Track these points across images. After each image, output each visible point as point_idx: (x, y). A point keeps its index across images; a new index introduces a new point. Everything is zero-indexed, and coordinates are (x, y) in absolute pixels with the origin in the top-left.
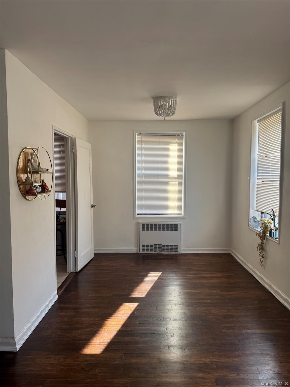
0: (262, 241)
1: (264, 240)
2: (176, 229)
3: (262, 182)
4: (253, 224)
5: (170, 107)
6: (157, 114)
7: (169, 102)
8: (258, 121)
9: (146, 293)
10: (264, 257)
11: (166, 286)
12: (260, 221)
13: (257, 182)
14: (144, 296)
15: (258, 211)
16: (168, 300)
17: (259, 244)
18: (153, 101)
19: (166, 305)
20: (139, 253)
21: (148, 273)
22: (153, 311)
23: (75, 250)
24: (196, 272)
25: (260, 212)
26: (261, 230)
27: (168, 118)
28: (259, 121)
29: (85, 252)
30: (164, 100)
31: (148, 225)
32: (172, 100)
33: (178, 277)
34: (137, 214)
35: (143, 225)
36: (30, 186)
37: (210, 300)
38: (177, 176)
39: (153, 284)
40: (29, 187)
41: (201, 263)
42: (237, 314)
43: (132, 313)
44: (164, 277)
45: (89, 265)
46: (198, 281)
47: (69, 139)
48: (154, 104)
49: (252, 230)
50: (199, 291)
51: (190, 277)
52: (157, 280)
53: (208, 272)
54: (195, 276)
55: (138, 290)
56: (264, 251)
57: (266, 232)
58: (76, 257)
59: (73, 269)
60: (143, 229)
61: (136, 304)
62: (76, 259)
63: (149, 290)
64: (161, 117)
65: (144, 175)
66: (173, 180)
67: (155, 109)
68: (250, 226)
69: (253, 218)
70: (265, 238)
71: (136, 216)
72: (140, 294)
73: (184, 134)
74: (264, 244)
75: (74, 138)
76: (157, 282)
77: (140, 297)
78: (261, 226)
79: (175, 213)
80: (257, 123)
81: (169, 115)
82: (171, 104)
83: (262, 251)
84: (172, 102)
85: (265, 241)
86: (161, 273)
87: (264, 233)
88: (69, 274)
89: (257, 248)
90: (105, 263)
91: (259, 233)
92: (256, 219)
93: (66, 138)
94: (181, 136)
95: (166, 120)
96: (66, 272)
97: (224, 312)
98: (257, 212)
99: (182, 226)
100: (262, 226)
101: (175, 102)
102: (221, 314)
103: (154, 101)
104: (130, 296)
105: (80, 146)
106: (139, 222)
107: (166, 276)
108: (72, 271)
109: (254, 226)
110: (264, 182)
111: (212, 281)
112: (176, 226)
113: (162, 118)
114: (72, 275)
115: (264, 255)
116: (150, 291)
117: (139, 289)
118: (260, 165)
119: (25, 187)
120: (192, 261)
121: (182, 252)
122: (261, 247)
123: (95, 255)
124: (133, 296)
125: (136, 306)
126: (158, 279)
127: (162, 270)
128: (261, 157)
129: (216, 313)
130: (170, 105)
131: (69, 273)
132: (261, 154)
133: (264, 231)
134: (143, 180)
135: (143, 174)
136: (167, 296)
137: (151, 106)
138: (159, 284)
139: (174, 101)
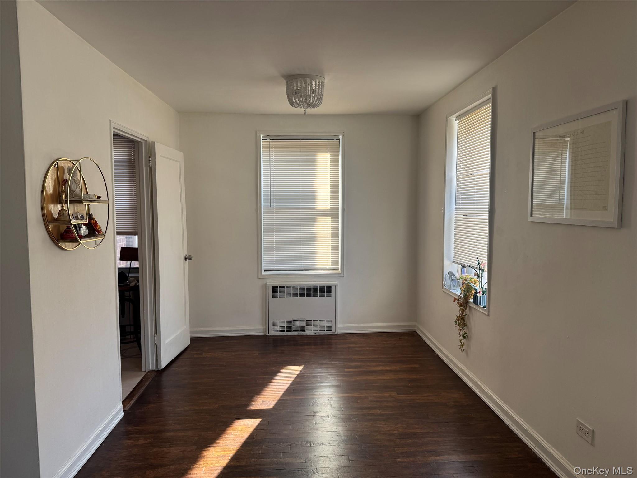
0: (463, 311)
1: (466, 309)
2: (329, 294)
3: (463, 216)
4: (449, 284)
5: (313, 93)
6: (292, 103)
7: (311, 83)
8: (456, 117)
9: (275, 402)
10: (467, 337)
11: (310, 389)
12: (458, 279)
13: (456, 215)
14: (271, 406)
15: (457, 263)
16: (311, 412)
17: (458, 316)
18: (285, 81)
19: (307, 420)
20: (268, 335)
21: (281, 369)
22: (285, 432)
23: (156, 334)
24: (359, 364)
25: (460, 264)
26: (461, 294)
27: (310, 111)
28: (458, 118)
29: (173, 337)
30: (302, 80)
31: (282, 288)
32: (316, 82)
33: (330, 372)
34: (265, 271)
35: (275, 289)
36: (67, 225)
37: (379, 410)
38: (329, 207)
39: (288, 386)
40: (66, 228)
41: (368, 349)
42: (422, 432)
43: (250, 436)
44: (308, 373)
45: (181, 357)
46: (360, 378)
47: (143, 143)
48: (286, 87)
49: (447, 294)
50: (362, 396)
51: (349, 372)
52: (294, 379)
53: (378, 364)
54: (357, 370)
55: (261, 397)
56: (466, 327)
57: (468, 297)
58: (157, 345)
59: (152, 364)
60: (275, 295)
61: (257, 421)
62: (157, 348)
63: (280, 396)
64: (299, 108)
65: (275, 206)
66: (324, 213)
67: (288, 95)
68: (444, 287)
69: (449, 274)
70: (468, 306)
71: (263, 273)
72: (264, 403)
73: (341, 137)
74: (467, 316)
75: (152, 142)
76: (294, 383)
77: (265, 408)
78: (461, 286)
79: (328, 267)
80: (456, 120)
81: (312, 106)
82: (314, 88)
83: (462, 328)
84: (316, 84)
85: (467, 311)
86: (302, 367)
87: (466, 298)
88: (145, 373)
89: (456, 322)
90: (209, 354)
91: (458, 298)
92: (454, 275)
93: (138, 142)
94: (335, 141)
95: (307, 115)
96: (141, 370)
97: (401, 428)
98: (456, 265)
99: (339, 289)
100: (463, 287)
101: (322, 85)
102: (395, 432)
103: (287, 82)
104: (248, 409)
105: (161, 156)
106: (268, 283)
107: (310, 372)
108: (150, 369)
109: (451, 287)
110: (466, 216)
111: (384, 377)
112: (329, 288)
113: (300, 110)
114: (152, 375)
115: (466, 333)
116: (282, 398)
117: (264, 396)
118: (460, 188)
119: (57, 228)
120: (354, 345)
121: (339, 331)
122: (462, 322)
123: (193, 340)
124: (253, 408)
125: (257, 425)
126: (297, 377)
127: (304, 362)
128: (460, 175)
129: (388, 431)
130: (313, 90)
131: (145, 371)
132: (462, 171)
133: (466, 295)
134: (273, 214)
135: (273, 204)
136: (310, 405)
137: (282, 90)
138: (298, 386)
139: (319, 82)
